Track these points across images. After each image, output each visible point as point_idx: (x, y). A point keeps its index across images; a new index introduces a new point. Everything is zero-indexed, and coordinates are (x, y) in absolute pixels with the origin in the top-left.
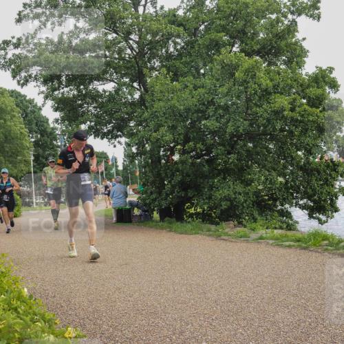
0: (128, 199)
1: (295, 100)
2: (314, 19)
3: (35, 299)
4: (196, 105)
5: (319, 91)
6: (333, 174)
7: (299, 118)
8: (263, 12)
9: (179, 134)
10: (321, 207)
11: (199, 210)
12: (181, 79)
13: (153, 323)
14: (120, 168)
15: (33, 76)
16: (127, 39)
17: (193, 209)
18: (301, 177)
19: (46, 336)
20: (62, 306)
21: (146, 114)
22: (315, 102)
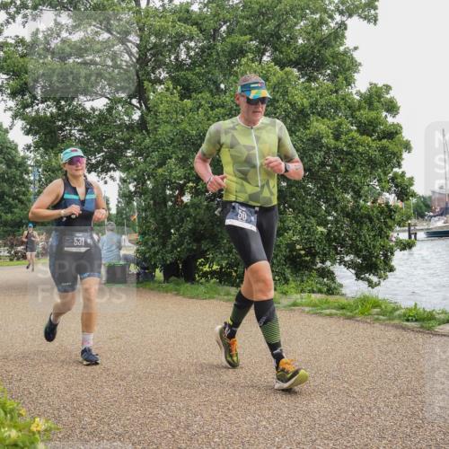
1: (340, 124)
2: (369, 21)
5: (373, 114)
6: (390, 222)
7: (345, 149)
8: (303, 10)
9: (191, 168)
10: (372, 264)
11: (215, 267)
12: (194, 95)
13: (151, 413)
14: (114, 211)
17: (207, 266)
19: (5, 432)
20: (30, 393)
21: (148, 140)
22: (367, 128)
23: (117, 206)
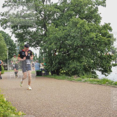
0: (40, 68)
1: (97, 34)
3: (9, 102)
4: (64, 36)
5: (106, 31)
6: (110, 59)
7: (99, 40)
8: (87, 4)
9: (58, 46)
10: (106, 70)
11: (64, 71)
12: (59, 27)
13: (49, 110)
14: (38, 57)
15: (8, 26)
16: (40, 13)
18: (99, 60)
19: (12, 115)
20: (18, 104)
21: (47, 39)
22: (104, 35)
23: (39, 56)
